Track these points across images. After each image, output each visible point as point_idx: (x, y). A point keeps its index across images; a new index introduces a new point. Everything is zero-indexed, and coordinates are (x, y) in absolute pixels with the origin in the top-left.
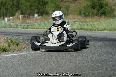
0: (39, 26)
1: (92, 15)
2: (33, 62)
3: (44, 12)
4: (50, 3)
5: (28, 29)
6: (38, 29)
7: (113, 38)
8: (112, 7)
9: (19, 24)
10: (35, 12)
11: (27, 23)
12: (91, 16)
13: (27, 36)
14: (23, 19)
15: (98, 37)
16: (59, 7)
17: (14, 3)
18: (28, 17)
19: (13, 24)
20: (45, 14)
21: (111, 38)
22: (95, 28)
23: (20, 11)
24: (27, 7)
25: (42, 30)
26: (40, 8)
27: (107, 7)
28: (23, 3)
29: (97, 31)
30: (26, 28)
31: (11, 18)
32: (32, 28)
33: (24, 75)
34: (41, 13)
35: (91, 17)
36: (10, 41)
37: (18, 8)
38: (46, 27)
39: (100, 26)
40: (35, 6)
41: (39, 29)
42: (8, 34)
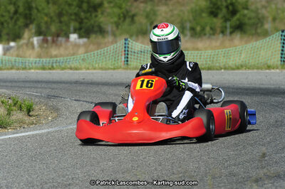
0: (81, 62)
1: (211, 32)
2: (69, 150)
3: (93, 27)
4: (106, 5)
5: (54, 71)
6: (80, 71)
7: (262, 86)
8: (260, 11)
9: (31, 59)
10: (72, 29)
11: (51, 57)
12: (208, 35)
13: (53, 89)
14: (41, 46)
15: (227, 85)
16: (131, 14)
17: (19, 7)
18: (53, 41)
19: (17, 61)
20: (96, 32)
21: (257, 86)
22: (217, 64)
23: (33, 27)
24: (51, 18)
25: (88, 71)
26: (82, 19)
27: (246, 12)
28: (40, 8)
29: (223, 70)
30: (50, 69)
31: (12, 44)
32: (63, 69)
33: (46, 183)
34: (85, 32)
35: (209, 37)
36: (10, 101)
37: (28, 19)
38: (99, 63)
39: (232, 59)
40: (71, 15)
41: (81, 69)
42: (5, 84)
